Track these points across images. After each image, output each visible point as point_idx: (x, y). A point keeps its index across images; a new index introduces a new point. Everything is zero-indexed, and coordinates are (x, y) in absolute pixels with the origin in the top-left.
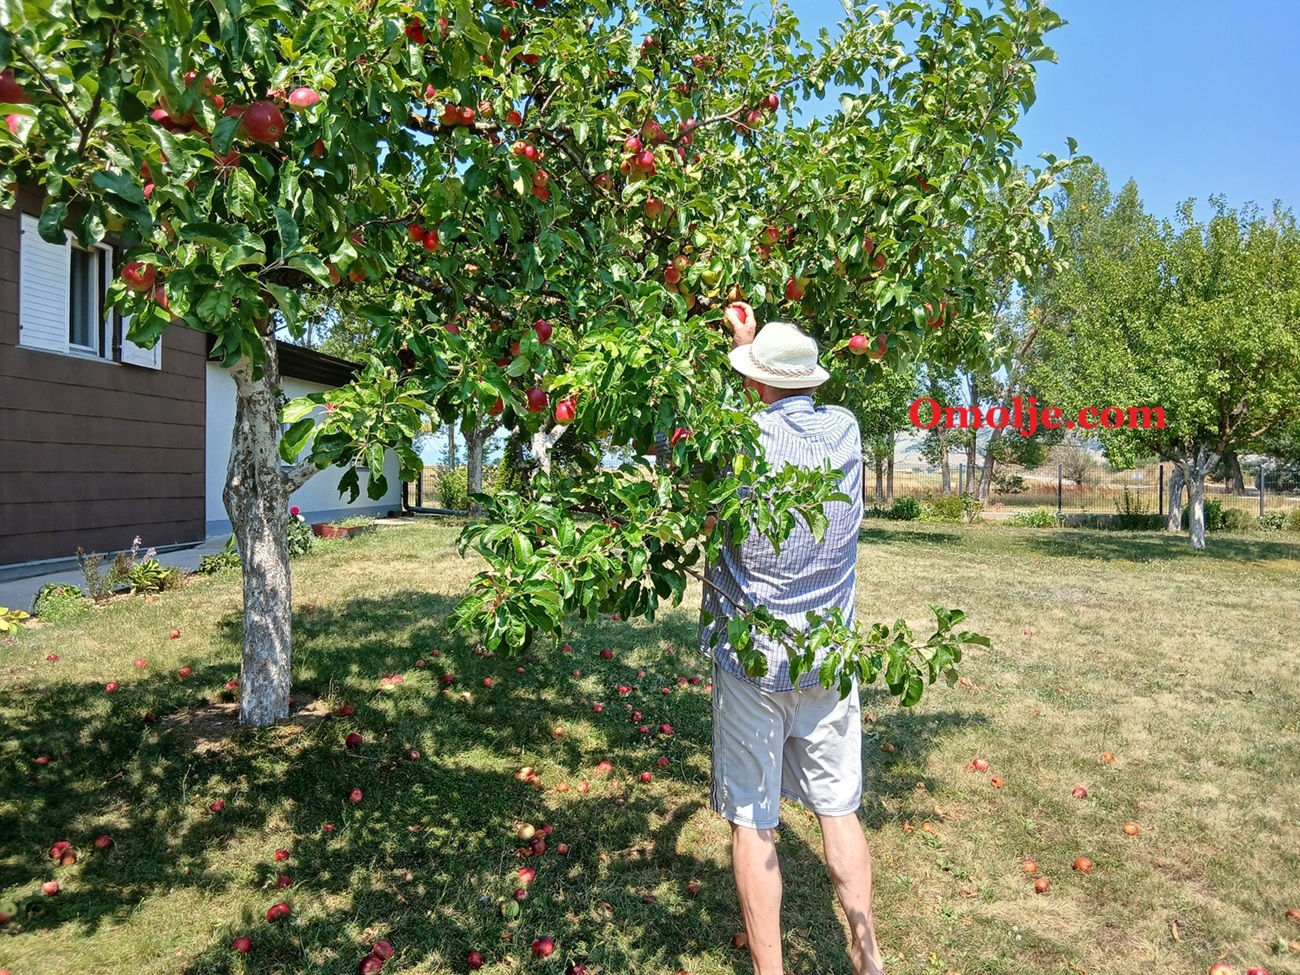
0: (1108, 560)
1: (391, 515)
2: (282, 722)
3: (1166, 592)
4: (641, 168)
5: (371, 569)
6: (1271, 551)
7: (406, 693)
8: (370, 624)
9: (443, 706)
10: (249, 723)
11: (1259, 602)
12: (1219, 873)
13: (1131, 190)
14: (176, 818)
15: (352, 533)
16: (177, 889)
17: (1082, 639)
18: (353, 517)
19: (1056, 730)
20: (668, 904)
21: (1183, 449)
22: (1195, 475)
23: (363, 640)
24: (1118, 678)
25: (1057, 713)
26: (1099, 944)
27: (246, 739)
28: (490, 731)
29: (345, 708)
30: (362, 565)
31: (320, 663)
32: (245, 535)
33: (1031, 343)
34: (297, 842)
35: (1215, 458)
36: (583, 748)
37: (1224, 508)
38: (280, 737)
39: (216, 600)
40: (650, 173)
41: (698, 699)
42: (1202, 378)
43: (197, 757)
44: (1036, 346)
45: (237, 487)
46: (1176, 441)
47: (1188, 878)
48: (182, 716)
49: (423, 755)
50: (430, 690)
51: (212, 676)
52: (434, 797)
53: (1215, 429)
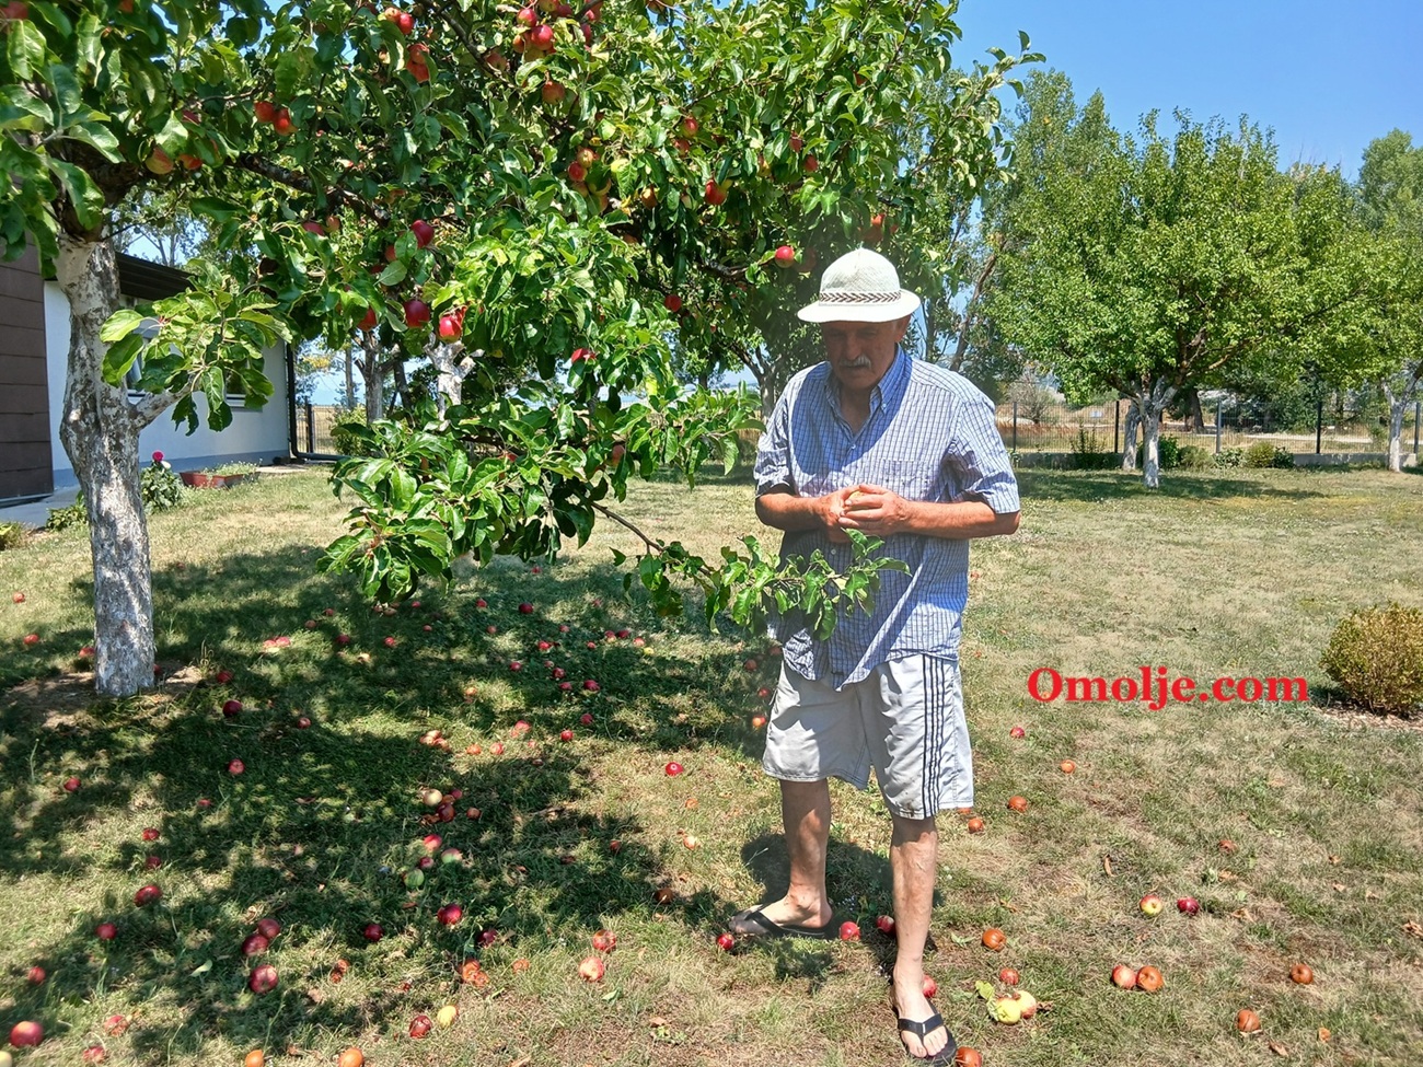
0: (1061, 500)
1: (277, 462)
2: (145, 691)
3: (1115, 531)
4: (535, 45)
5: (253, 523)
6: (1226, 488)
7: (291, 656)
8: (252, 582)
9: (337, 669)
10: (108, 693)
11: (1210, 540)
12: (1154, 807)
13: (1097, 103)
14: (24, 799)
15: (229, 482)
16: (29, 876)
17: (1028, 580)
18: (230, 464)
19: (997, 671)
20: (588, 863)
21: (1139, 384)
22: (1149, 408)
23: (243, 600)
24: (1062, 618)
25: (999, 654)
26: (1031, 881)
27: (104, 710)
28: (391, 693)
29: (221, 673)
30: (241, 517)
31: (191, 626)
32: (88, 477)
33: (990, 271)
34: (167, 820)
35: (1172, 391)
36: (497, 708)
37: (1180, 446)
38: (145, 708)
39: (67, 559)
40: (546, 49)
41: (626, 652)
42: (1162, 309)
43: (48, 731)
44: (995, 274)
45: (76, 422)
46: (1132, 375)
47: (1122, 813)
48: (30, 688)
49: (315, 723)
50: (322, 652)
51: (64, 643)
52: (327, 766)
53: (1172, 361)
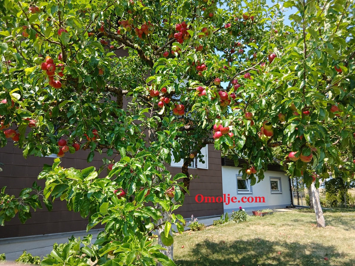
1: (287, 207)
15: (264, 214)
